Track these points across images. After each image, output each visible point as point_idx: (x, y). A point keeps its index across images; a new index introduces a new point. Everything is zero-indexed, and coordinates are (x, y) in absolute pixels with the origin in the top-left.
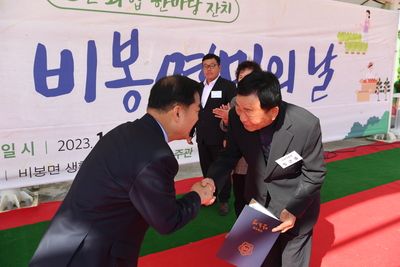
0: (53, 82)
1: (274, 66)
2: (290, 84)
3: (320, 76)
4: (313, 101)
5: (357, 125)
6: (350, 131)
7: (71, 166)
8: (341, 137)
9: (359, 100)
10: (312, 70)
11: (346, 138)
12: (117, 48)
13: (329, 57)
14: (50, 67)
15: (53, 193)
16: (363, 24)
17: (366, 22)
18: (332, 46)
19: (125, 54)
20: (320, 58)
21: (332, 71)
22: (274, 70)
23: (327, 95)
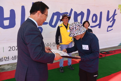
0: (6, 23)
1: (94, 17)
2: (99, 25)
3: (110, 22)
4: (107, 31)
6: (120, 43)
7: (14, 57)
8: (117, 45)
10: (108, 19)
11: (119, 45)
13: (114, 14)
14: (5, 17)
15: (7, 67)
18: (115, 10)
20: (111, 15)
21: (115, 20)
22: (94, 19)
23: (112, 29)
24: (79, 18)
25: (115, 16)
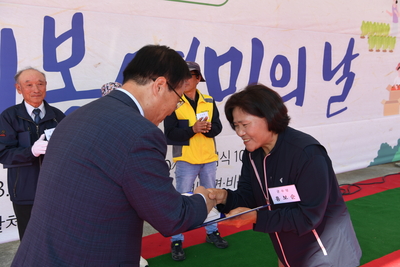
1: (279, 69)
2: (299, 95)
3: (337, 83)
4: (329, 116)
5: (385, 147)
6: (376, 155)
8: (365, 164)
9: (387, 112)
10: (328, 74)
11: (372, 165)
12: (50, 42)
13: (349, 56)
16: (391, 11)
17: (394, 9)
18: (352, 41)
19: (64, 52)
20: (337, 58)
21: (353, 75)
22: (279, 75)
23: (346, 108)
24: (224, 71)
25: (354, 63)
